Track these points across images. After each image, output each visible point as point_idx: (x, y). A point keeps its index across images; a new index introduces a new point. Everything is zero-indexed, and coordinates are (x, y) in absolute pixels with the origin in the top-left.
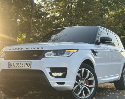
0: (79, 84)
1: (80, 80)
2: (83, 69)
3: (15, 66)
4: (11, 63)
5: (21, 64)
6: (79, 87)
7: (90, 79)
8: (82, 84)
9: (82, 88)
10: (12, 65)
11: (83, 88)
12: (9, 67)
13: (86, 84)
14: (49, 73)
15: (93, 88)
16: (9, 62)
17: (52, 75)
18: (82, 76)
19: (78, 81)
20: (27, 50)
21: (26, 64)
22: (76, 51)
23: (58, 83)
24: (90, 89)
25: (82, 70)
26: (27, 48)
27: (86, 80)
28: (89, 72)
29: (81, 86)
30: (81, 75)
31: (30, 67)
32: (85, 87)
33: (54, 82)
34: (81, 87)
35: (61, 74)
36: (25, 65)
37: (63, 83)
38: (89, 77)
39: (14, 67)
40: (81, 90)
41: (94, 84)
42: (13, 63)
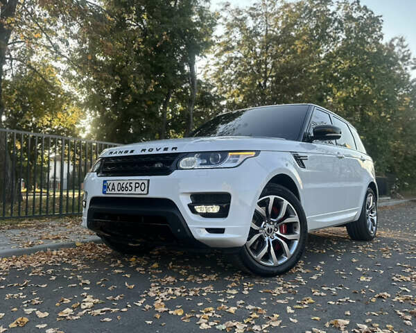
0: (262, 233)
1: (264, 223)
2: (272, 198)
3: (116, 189)
4: (108, 182)
5: (128, 186)
6: (261, 239)
7: (288, 220)
8: (269, 231)
9: (269, 241)
10: (110, 187)
11: (271, 240)
12: (104, 193)
13: (278, 233)
14: (189, 205)
15: (297, 242)
16: (105, 181)
17: (194, 211)
18: (270, 212)
19: (259, 225)
20: (143, 153)
21: (137, 185)
22: (254, 153)
23: (210, 230)
24: (290, 243)
25: (269, 198)
26: (143, 150)
27: (278, 222)
28: (286, 203)
29: (268, 235)
30: (267, 211)
31: (145, 192)
32: (276, 238)
33: (198, 227)
34: (266, 239)
35: (215, 209)
36: (136, 187)
37: (221, 231)
38: (287, 215)
39: (113, 192)
40: (267, 246)
41: (298, 232)
42: (112, 184)
